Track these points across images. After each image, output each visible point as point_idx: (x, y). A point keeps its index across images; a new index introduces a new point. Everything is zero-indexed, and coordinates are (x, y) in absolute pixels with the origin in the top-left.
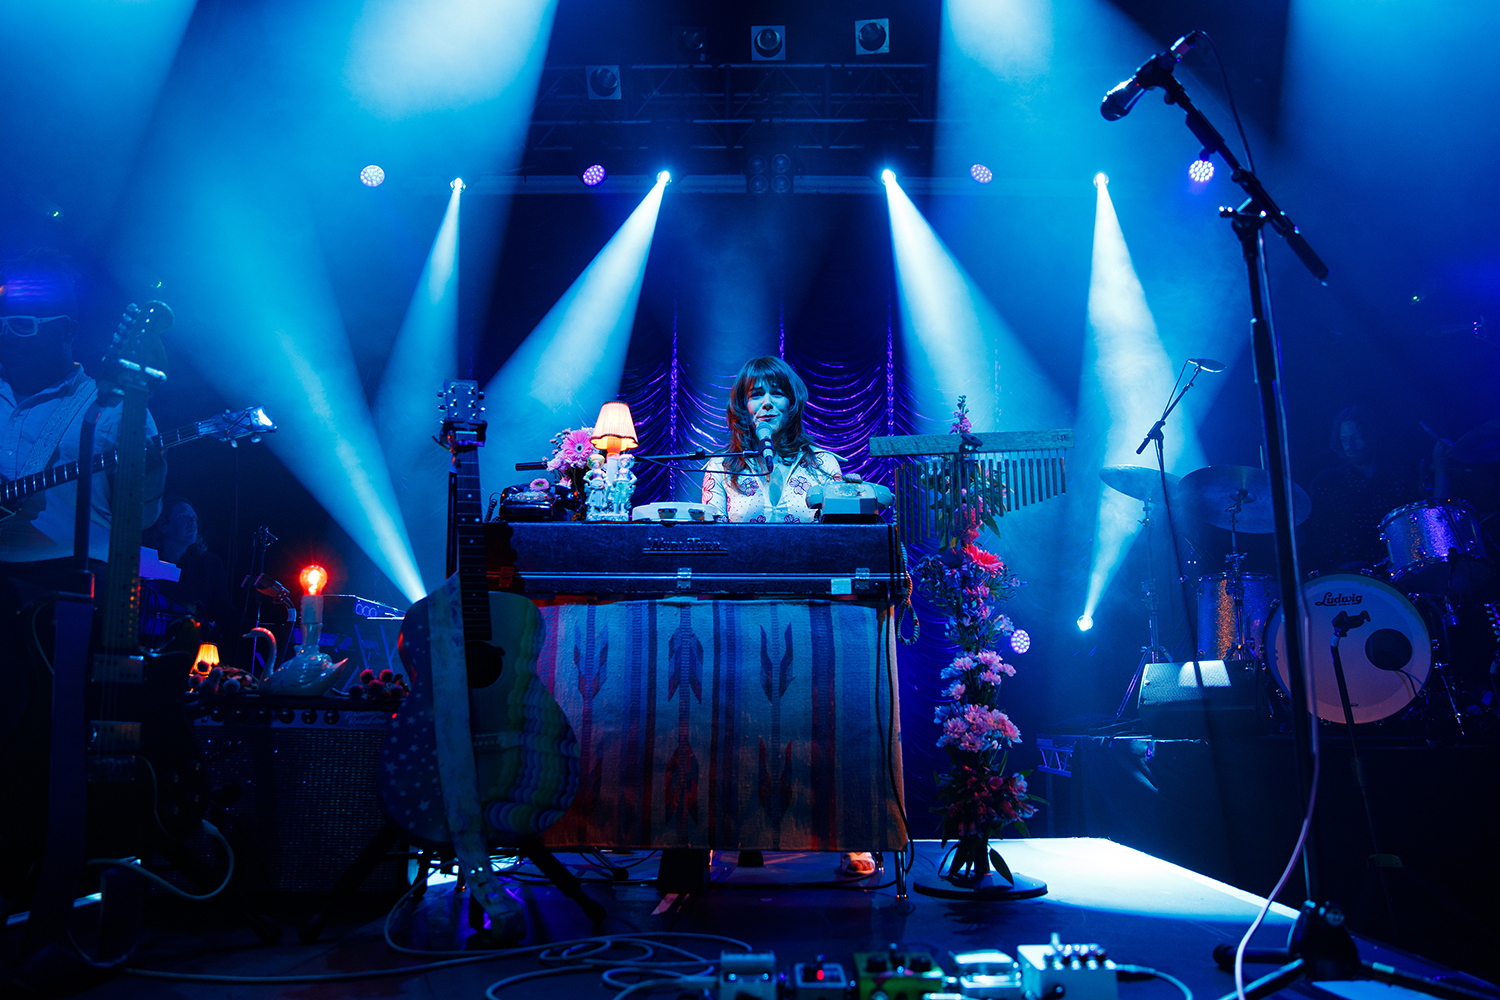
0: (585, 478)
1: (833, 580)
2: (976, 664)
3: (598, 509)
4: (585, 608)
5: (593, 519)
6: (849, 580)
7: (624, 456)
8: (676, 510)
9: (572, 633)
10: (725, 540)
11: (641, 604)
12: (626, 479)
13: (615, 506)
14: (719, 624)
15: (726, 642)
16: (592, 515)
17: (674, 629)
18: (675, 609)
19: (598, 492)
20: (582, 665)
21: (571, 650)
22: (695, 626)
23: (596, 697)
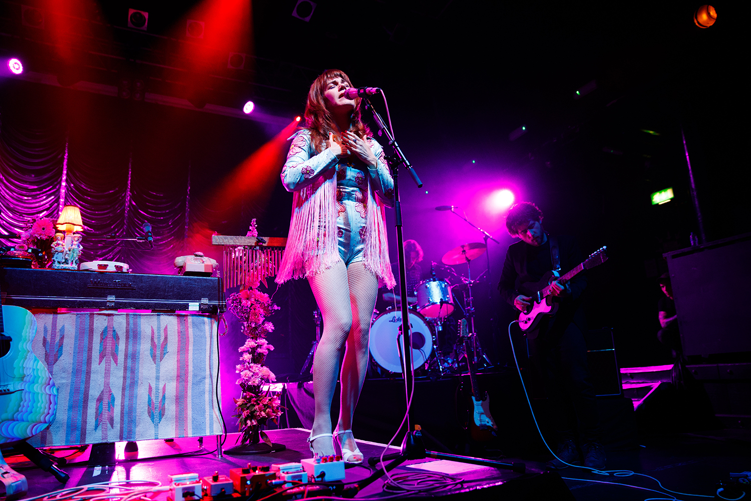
0: (52, 245)
1: (190, 304)
2: (256, 345)
3: (59, 262)
4: (51, 316)
5: (56, 268)
6: (198, 304)
7: (75, 235)
8: (108, 265)
9: (42, 329)
10: (134, 282)
11: (85, 314)
12: (76, 247)
13: (70, 262)
14: (129, 325)
15: (132, 334)
16: (56, 266)
17: (104, 328)
18: (105, 317)
19: (59, 253)
20: (48, 347)
21: (41, 339)
22: (115, 326)
23: (56, 364)
